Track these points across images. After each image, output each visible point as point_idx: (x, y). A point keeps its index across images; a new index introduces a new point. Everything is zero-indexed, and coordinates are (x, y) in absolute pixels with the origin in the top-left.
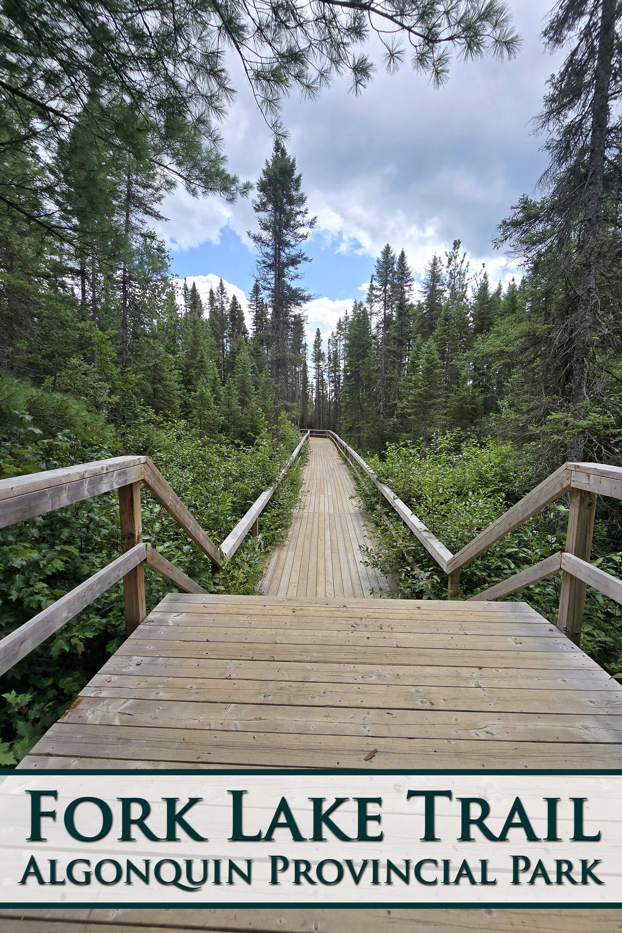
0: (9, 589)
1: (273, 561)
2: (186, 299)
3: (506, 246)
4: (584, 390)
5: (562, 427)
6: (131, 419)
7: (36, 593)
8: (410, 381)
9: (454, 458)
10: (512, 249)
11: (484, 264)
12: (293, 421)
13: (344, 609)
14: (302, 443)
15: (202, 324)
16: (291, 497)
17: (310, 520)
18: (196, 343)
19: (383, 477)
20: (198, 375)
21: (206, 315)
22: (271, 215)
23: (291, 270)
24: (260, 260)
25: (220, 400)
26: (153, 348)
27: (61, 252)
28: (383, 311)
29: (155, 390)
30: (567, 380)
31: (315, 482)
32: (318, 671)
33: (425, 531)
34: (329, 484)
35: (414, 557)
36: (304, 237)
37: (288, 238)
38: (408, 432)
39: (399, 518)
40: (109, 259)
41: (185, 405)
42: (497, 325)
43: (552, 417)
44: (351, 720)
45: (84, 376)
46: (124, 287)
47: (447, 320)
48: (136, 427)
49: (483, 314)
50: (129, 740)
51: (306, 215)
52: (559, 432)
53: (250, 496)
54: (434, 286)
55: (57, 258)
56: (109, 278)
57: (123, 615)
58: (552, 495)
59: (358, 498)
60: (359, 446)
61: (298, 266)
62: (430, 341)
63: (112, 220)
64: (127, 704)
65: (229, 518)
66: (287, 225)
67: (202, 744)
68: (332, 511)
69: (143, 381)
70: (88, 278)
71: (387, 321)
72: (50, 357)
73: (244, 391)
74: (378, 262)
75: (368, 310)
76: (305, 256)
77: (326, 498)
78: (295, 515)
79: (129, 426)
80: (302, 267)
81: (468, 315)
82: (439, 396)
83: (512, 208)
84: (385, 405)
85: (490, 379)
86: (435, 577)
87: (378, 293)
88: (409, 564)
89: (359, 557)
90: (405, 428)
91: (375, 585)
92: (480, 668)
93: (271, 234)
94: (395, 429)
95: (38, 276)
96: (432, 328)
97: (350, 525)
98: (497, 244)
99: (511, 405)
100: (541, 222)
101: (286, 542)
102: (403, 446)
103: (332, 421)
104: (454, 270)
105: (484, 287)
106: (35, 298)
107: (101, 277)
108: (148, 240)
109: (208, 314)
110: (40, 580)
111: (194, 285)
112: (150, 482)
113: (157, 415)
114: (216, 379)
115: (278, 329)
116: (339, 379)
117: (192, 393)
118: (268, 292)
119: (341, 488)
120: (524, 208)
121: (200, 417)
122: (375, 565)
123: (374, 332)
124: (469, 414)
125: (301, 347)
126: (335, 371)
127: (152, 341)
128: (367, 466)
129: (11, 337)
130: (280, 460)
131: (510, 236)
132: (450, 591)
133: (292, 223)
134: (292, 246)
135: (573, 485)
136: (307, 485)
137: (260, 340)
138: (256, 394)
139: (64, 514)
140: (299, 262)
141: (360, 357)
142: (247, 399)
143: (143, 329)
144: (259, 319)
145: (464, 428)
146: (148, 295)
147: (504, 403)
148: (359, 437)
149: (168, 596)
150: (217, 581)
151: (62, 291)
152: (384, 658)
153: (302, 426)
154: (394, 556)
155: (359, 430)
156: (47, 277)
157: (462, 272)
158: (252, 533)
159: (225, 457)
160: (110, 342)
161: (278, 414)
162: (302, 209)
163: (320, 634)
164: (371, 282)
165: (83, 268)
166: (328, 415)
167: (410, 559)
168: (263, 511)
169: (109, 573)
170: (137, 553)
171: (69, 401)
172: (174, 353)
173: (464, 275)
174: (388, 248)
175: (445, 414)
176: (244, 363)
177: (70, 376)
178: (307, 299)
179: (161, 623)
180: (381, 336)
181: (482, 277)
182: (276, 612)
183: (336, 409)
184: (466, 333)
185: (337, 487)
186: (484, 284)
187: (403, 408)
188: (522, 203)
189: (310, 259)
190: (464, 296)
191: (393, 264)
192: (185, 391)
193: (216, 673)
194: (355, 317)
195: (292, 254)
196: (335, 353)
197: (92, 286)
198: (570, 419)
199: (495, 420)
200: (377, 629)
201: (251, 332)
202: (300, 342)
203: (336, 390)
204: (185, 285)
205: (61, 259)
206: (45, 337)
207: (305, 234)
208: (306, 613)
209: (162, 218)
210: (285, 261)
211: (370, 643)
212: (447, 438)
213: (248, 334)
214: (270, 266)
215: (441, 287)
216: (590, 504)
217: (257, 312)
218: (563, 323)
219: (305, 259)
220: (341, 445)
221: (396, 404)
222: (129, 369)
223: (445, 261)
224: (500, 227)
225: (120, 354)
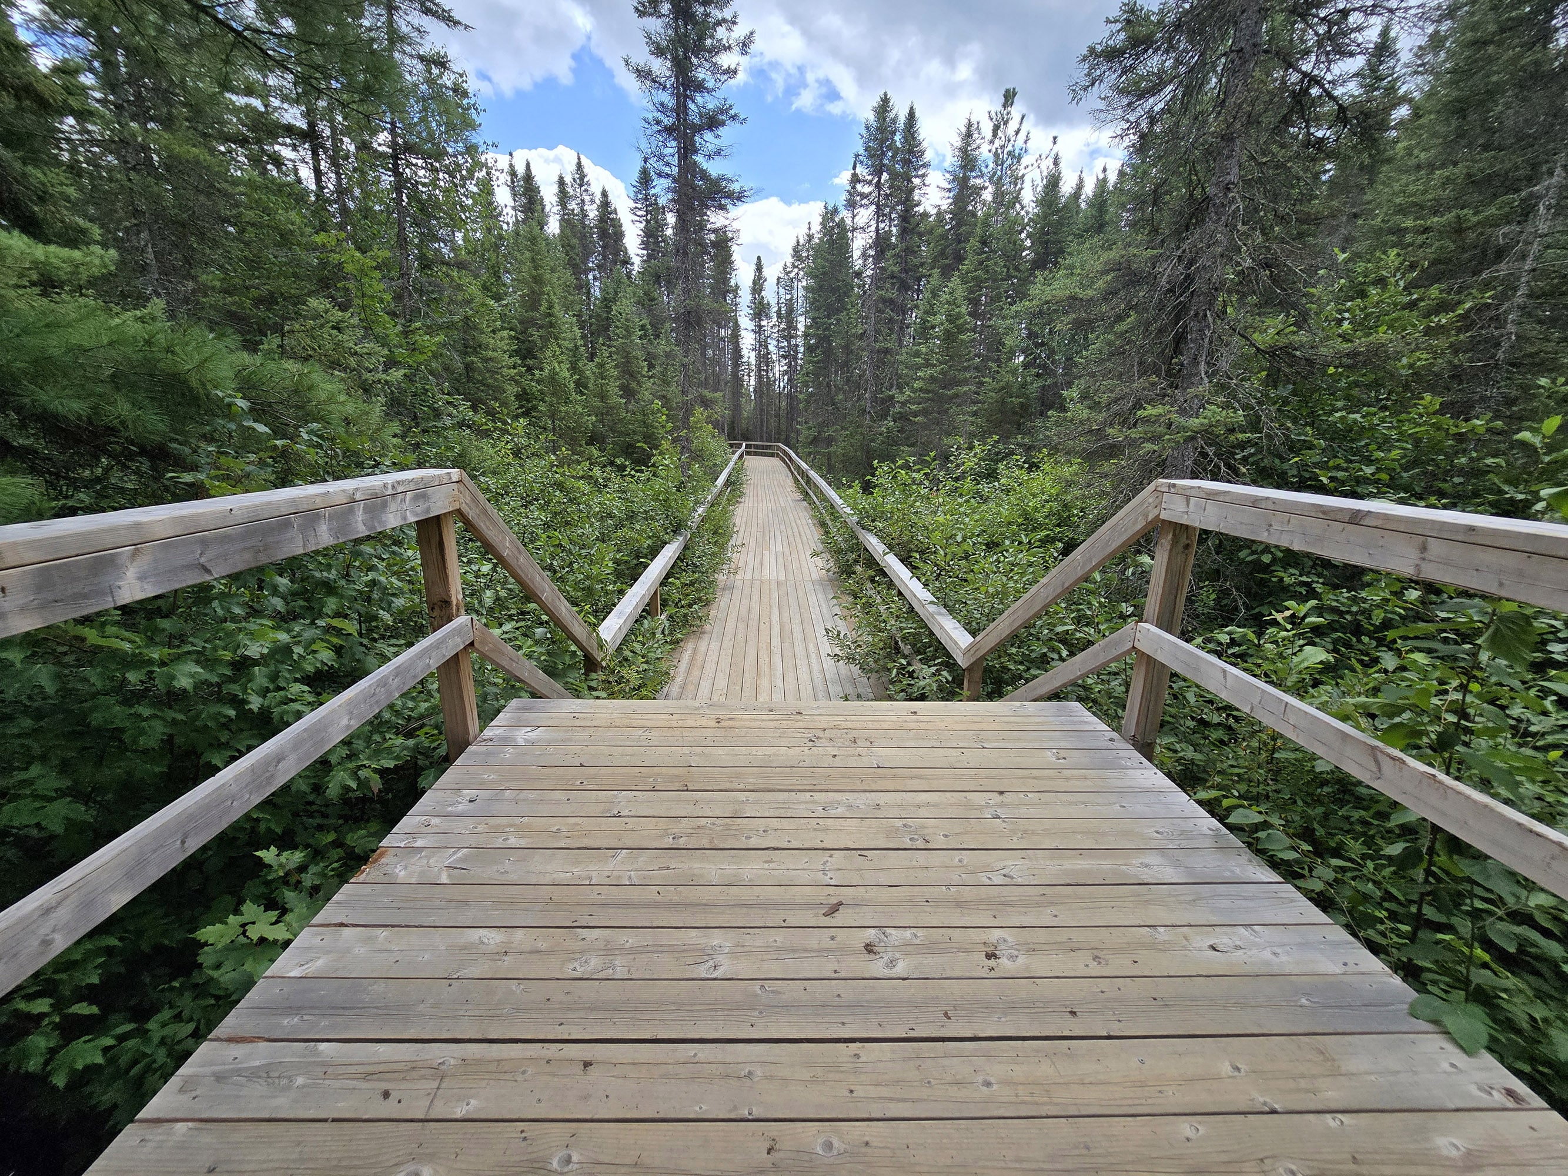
0: (245, 691)
1: (686, 657)
2: (514, 195)
3: (1093, 99)
4: (1202, 367)
5: (1161, 429)
6: (428, 420)
7: (292, 701)
8: (917, 354)
9: (985, 488)
10: (1102, 105)
11: (1055, 138)
12: (716, 425)
13: (799, 717)
14: (731, 464)
15: (547, 244)
16: (714, 555)
17: (747, 591)
18: (538, 280)
19: (868, 519)
20: (545, 340)
21: (553, 227)
22: (668, 25)
23: (708, 140)
24: (650, 116)
25: (586, 388)
26: (459, 287)
27: (264, 93)
28: (873, 223)
29: (468, 367)
30: (1177, 351)
31: (754, 529)
32: (756, 802)
33: (932, 603)
34: (778, 533)
35: (913, 646)
36: (731, 72)
37: (701, 74)
38: (913, 445)
39: (891, 584)
40: (361, 100)
41: (523, 396)
42: (1070, 254)
43: (1146, 413)
44: (806, 866)
45: (335, 332)
46: (396, 166)
47: (984, 243)
48: (438, 434)
49: (1048, 233)
50: (466, 903)
51: (735, 28)
52: (1155, 438)
53: (645, 551)
54: (966, 179)
55: (257, 103)
56: (364, 146)
57: (440, 733)
58: (1130, 533)
59: (828, 556)
60: (829, 470)
61: (721, 131)
62: (955, 282)
63: (361, 26)
64: (459, 854)
65: (610, 587)
66: (699, 48)
67: (578, 904)
68: (782, 578)
69: (445, 351)
70: (323, 147)
71: (881, 243)
72: (269, 301)
73: (628, 371)
74: (867, 128)
75: (848, 221)
76: (732, 112)
77: (773, 557)
78: (721, 584)
79: (424, 431)
80: (727, 133)
81: (1023, 236)
82: (965, 382)
83: (1108, 21)
84: (875, 399)
85: (1052, 352)
86: (945, 673)
87: (867, 189)
88: (905, 657)
89: (827, 647)
90: (907, 439)
91: (850, 690)
92: (1001, 793)
93: (669, 64)
94: (891, 441)
95: (227, 139)
96: (960, 259)
97: (812, 599)
98: (1076, 93)
99: (1084, 397)
100: (1156, 51)
101: (707, 627)
102: (901, 467)
103: (783, 427)
104: (1003, 147)
105: (1053, 182)
106: (225, 185)
107: (349, 145)
108: (435, 71)
109: (557, 224)
110: (296, 680)
111: (528, 165)
112: (471, 514)
113: (476, 411)
114: (577, 347)
115: (685, 254)
116: (797, 353)
117: (536, 372)
118: (666, 183)
119: (798, 539)
120: (1128, 21)
121: (552, 417)
122: (850, 659)
123: (858, 264)
124: (1015, 413)
125: (728, 291)
126: (788, 338)
127: (455, 274)
128: (840, 502)
129: (187, 261)
130: (695, 491)
131: (1100, 79)
132: (966, 692)
133: (708, 42)
134: (709, 91)
135: (1164, 516)
136: (741, 535)
137: (654, 276)
138: (650, 377)
139: (325, 574)
140: (723, 123)
141: (832, 311)
142: (634, 385)
143: (439, 250)
144: (651, 235)
145: (1005, 438)
146: (442, 184)
147: (1072, 393)
148: (829, 453)
149: (514, 703)
150: (594, 684)
151: (275, 173)
152: (858, 782)
153: (731, 436)
154: (881, 645)
155: (830, 440)
156: (243, 142)
157: (1017, 152)
158: (648, 611)
159: (599, 487)
160: (377, 274)
161: (689, 412)
162: (727, 14)
163: (760, 752)
164: (854, 168)
165: (312, 125)
166: (778, 416)
167: (906, 649)
168: (668, 576)
169: (412, 660)
170: (458, 631)
171: (314, 376)
172: (498, 298)
173: (1020, 158)
174: (885, 100)
175: (975, 414)
176: (627, 320)
177: (310, 333)
178: (738, 197)
179: (506, 741)
180: (869, 272)
181: (1050, 162)
182: (690, 723)
183: (790, 405)
184: (1017, 269)
185: (791, 539)
186: (1053, 176)
187: (903, 404)
188: (1125, 12)
189: (742, 117)
190: (1017, 199)
191: (894, 133)
192: (523, 369)
193: (597, 810)
194: (825, 235)
195: (710, 106)
196: (790, 304)
197: (334, 163)
198: (1174, 416)
199: (1057, 424)
200: (848, 743)
201: (637, 261)
202: (726, 281)
203: (791, 371)
204: (511, 165)
205: (266, 106)
206: (254, 264)
207: (733, 67)
208: (737, 724)
209: (457, 23)
210: (697, 120)
211: (837, 762)
212: (975, 455)
213: (632, 264)
214: (669, 130)
215: (978, 181)
216: (1187, 547)
217: (648, 222)
218: (1178, 248)
219: (734, 117)
220: (798, 468)
221: (892, 397)
222: (418, 324)
223: (987, 129)
224: (1084, 59)
225: (398, 298)
